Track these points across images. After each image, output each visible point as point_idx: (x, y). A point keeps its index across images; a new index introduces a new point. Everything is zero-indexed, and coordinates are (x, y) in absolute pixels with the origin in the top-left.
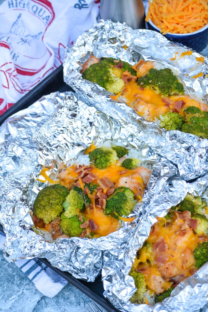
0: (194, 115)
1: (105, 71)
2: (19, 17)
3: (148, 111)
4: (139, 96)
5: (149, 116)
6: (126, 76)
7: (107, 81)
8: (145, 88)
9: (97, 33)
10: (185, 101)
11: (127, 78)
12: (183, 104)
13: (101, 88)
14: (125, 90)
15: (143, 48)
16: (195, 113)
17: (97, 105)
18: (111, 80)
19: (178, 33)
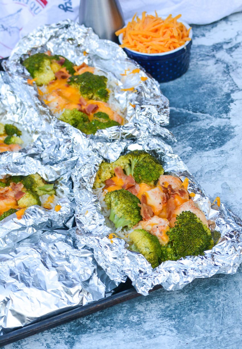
0: (98, 119)
1: (39, 60)
2: (19, 11)
3: (57, 103)
4: (60, 90)
5: (56, 109)
6: (63, 72)
7: (38, 69)
8: (71, 86)
9: (57, 29)
10: (99, 106)
11: (62, 74)
12: (97, 108)
13: (27, 73)
14: (52, 83)
15: (102, 59)
16: (100, 117)
17: (13, 84)
18: (41, 70)
19: (138, 51)
